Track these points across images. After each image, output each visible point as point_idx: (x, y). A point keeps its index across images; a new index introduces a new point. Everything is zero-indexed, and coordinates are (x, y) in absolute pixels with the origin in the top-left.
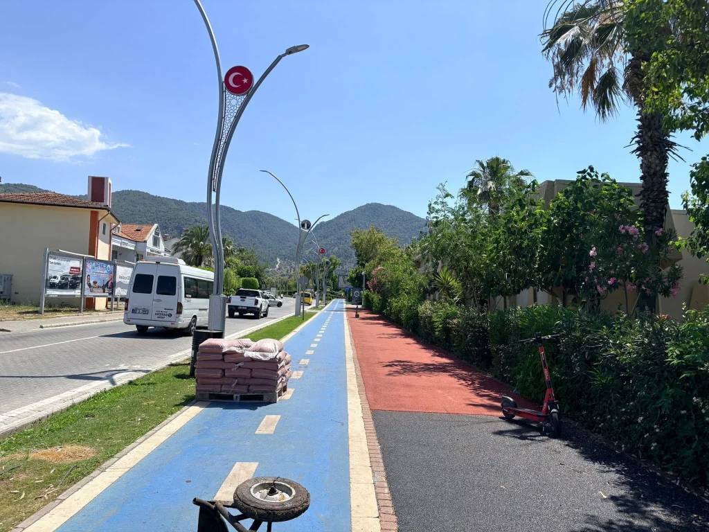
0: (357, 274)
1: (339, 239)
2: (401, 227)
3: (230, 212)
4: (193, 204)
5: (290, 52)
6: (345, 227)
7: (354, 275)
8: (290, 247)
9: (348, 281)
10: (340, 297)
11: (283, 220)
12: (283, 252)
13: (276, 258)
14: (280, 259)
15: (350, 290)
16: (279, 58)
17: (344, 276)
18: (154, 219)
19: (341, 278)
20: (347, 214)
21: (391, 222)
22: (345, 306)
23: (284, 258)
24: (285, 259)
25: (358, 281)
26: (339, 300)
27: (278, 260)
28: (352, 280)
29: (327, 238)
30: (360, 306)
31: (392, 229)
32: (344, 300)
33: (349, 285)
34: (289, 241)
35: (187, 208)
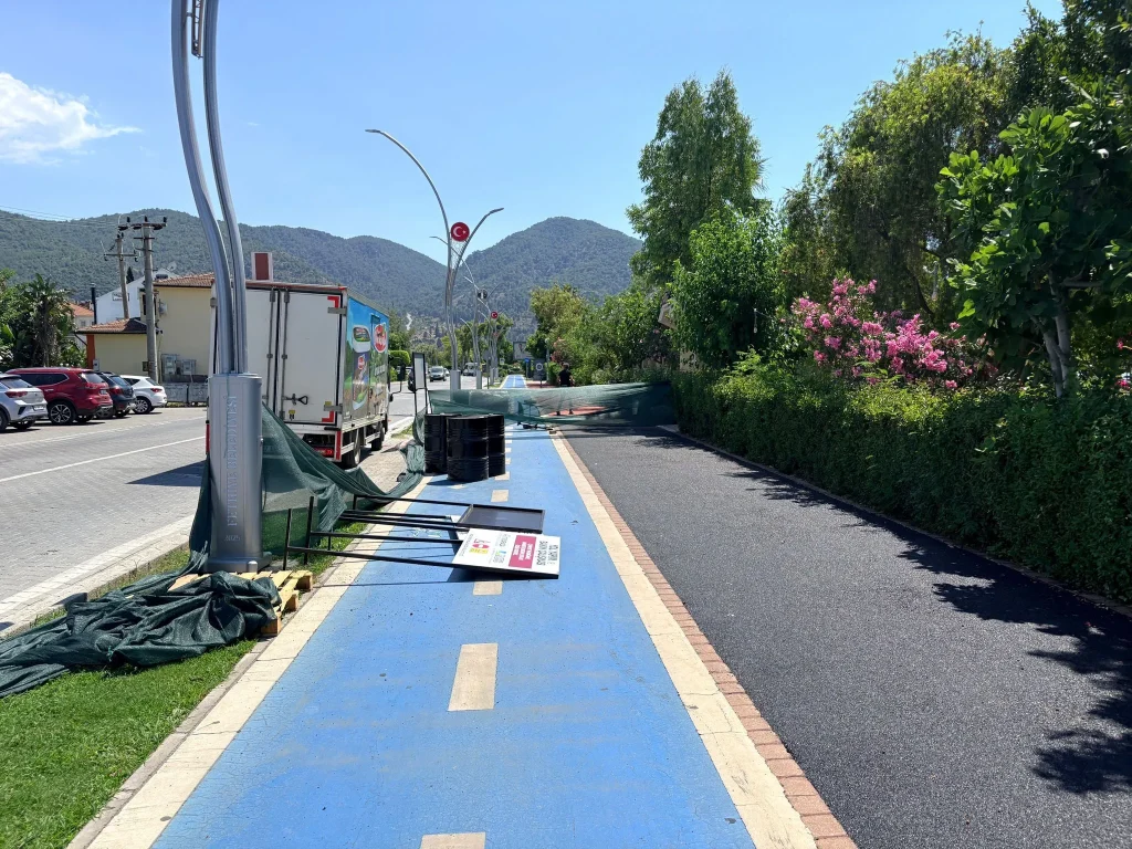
0: (539, 340)
1: (504, 279)
2: (604, 257)
3: (325, 240)
4: (263, 229)
5: (492, 212)
6: (514, 260)
7: (534, 343)
8: (426, 295)
9: (527, 350)
10: (516, 371)
11: (411, 251)
12: (415, 303)
13: (405, 314)
14: (412, 315)
15: (530, 362)
16: (485, 217)
17: (521, 343)
18: (201, 256)
19: (517, 346)
20: (516, 236)
21: (589, 248)
22: (525, 382)
23: (418, 313)
24: (420, 314)
25: (540, 350)
26: (515, 376)
27: (409, 316)
28: (532, 349)
29: (486, 277)
30: (544, 382)
31: (591, 259)
32: (522, 376)
33: (528, 355)
34: (423, 285)
35: (254, 236)
